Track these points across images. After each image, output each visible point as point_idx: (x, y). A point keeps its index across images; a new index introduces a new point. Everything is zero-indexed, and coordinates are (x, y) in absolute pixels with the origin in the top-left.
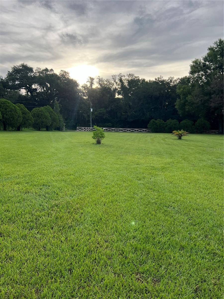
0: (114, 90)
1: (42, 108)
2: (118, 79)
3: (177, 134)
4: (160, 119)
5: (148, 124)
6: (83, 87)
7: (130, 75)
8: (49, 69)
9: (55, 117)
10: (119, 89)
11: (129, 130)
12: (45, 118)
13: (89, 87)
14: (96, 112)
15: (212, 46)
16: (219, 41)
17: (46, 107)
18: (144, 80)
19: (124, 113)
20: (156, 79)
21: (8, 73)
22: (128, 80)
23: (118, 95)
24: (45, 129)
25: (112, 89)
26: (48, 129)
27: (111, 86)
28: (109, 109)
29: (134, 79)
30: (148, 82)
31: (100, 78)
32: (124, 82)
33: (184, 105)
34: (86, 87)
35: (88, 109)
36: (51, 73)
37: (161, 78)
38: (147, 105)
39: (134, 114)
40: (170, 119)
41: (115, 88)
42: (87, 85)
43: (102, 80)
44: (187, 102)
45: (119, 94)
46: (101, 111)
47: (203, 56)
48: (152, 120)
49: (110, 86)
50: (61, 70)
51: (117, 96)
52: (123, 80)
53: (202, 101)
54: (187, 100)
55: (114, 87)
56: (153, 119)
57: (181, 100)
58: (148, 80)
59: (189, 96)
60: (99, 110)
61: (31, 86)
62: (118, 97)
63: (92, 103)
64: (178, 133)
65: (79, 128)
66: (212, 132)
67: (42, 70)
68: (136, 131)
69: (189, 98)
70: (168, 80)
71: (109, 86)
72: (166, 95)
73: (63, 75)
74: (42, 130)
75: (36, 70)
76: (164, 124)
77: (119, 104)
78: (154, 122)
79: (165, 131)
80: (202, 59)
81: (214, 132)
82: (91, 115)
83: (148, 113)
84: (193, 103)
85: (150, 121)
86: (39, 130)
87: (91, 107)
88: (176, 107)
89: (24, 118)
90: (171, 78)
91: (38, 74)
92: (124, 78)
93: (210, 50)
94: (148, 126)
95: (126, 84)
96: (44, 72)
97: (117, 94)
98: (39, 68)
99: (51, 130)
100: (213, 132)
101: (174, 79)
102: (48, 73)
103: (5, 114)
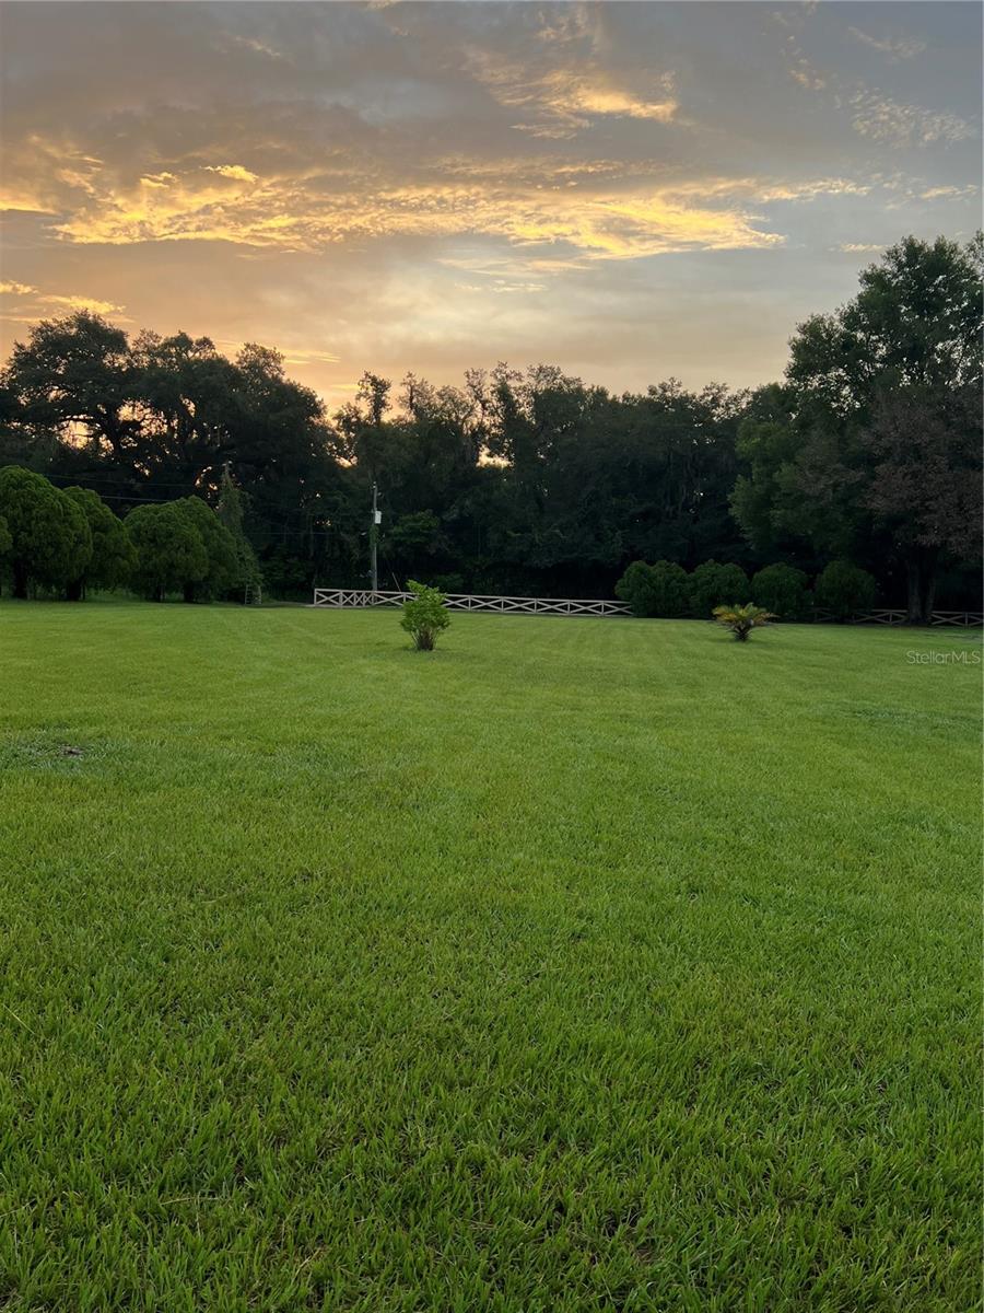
0: (474, 434)
1: (171, 506)
2: (492, 389)
3: (730, 621)
4: (668, 561)
5: (619, 582)
6: (339, 417)
7: (541, 369)
8: (194, 340)
9: (224, 543)
10: (494, 431)
11: (539, 606)
12: (182, 549)
13: (369, 418)
14: (395, 523)
15: (879, 267)
16: (904, 249)
17: (188, 503)
18: (602, 394)
19: (516, 532)
20: (652, 391)
21: (16, 354)
22: (535, 394)
23: (490, 455)
24: (180, 596)
25: (466, 431)
26: (194, 593)
27: (462, 417)
28: (452, 514)
29: (560, 388)
30: (621, 401)
31: (415, 382)
32: (517, 401)
33: (766, 502)
34: (354, 420)
35: (361, 511)
36: (203, 355)
37: (675, 389)
38: (614, 501)
39: (557, 535)
40: (711, 560)
41: (481, 424)
42: (357, 412)
43: (423, 389)
44: (778, 493)
45: (496, 449)
46: (415, 521)
47: (841, 309)
48: (635, 563)
49: (457, 417)
50: (248, 346)
51: (484, 459)
52: (512, 390)
53: (839, 489)
54: (778, 484)
55: (475, 423)
56: (638, 558)
57: (753, 484)
58: (620, 396)
59: (786, 468)
60: (408, 517)
61: (113, 408)
62: (492, 463)
63: (379, 487)
64: (732, 616)
65: (323, 593)
66: (887, 618)
67: (162, 341)
68: (565, 608)
69: (785, 474)
70: (702, 397)
71: (454, 414)
72: (694, 459)
73: (253, 366)
74: (165, 601)
75: (137, 343)
76: (683, 581)
77: (496, 492)
78: (642, 571)
79: (687, 612)
80: (837, 317)
81: (895, 618)
82: (373, 537)
83: (620, 532)
84: (802, 498)
85: (625, 570)
86: (155, 597)
87: (375, 504)
88: (732, 511)
89: (97, 547)
90: (715, 391)
91: (146, 358)
92: (518, 384)
93: (868, 282)
94: (618, 590)
95: (525, 410)
96: (173, 350)
97: (487, 451)
98: (151, 335)
99: (206, 600)
100: (888, 616)
101: (728, 394)
102: (191, 354)
103: (23, 529)
